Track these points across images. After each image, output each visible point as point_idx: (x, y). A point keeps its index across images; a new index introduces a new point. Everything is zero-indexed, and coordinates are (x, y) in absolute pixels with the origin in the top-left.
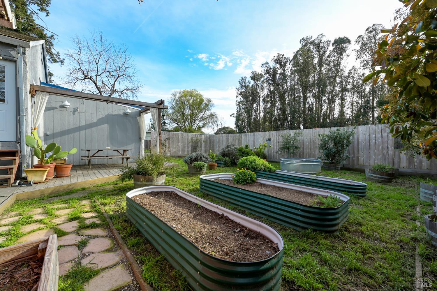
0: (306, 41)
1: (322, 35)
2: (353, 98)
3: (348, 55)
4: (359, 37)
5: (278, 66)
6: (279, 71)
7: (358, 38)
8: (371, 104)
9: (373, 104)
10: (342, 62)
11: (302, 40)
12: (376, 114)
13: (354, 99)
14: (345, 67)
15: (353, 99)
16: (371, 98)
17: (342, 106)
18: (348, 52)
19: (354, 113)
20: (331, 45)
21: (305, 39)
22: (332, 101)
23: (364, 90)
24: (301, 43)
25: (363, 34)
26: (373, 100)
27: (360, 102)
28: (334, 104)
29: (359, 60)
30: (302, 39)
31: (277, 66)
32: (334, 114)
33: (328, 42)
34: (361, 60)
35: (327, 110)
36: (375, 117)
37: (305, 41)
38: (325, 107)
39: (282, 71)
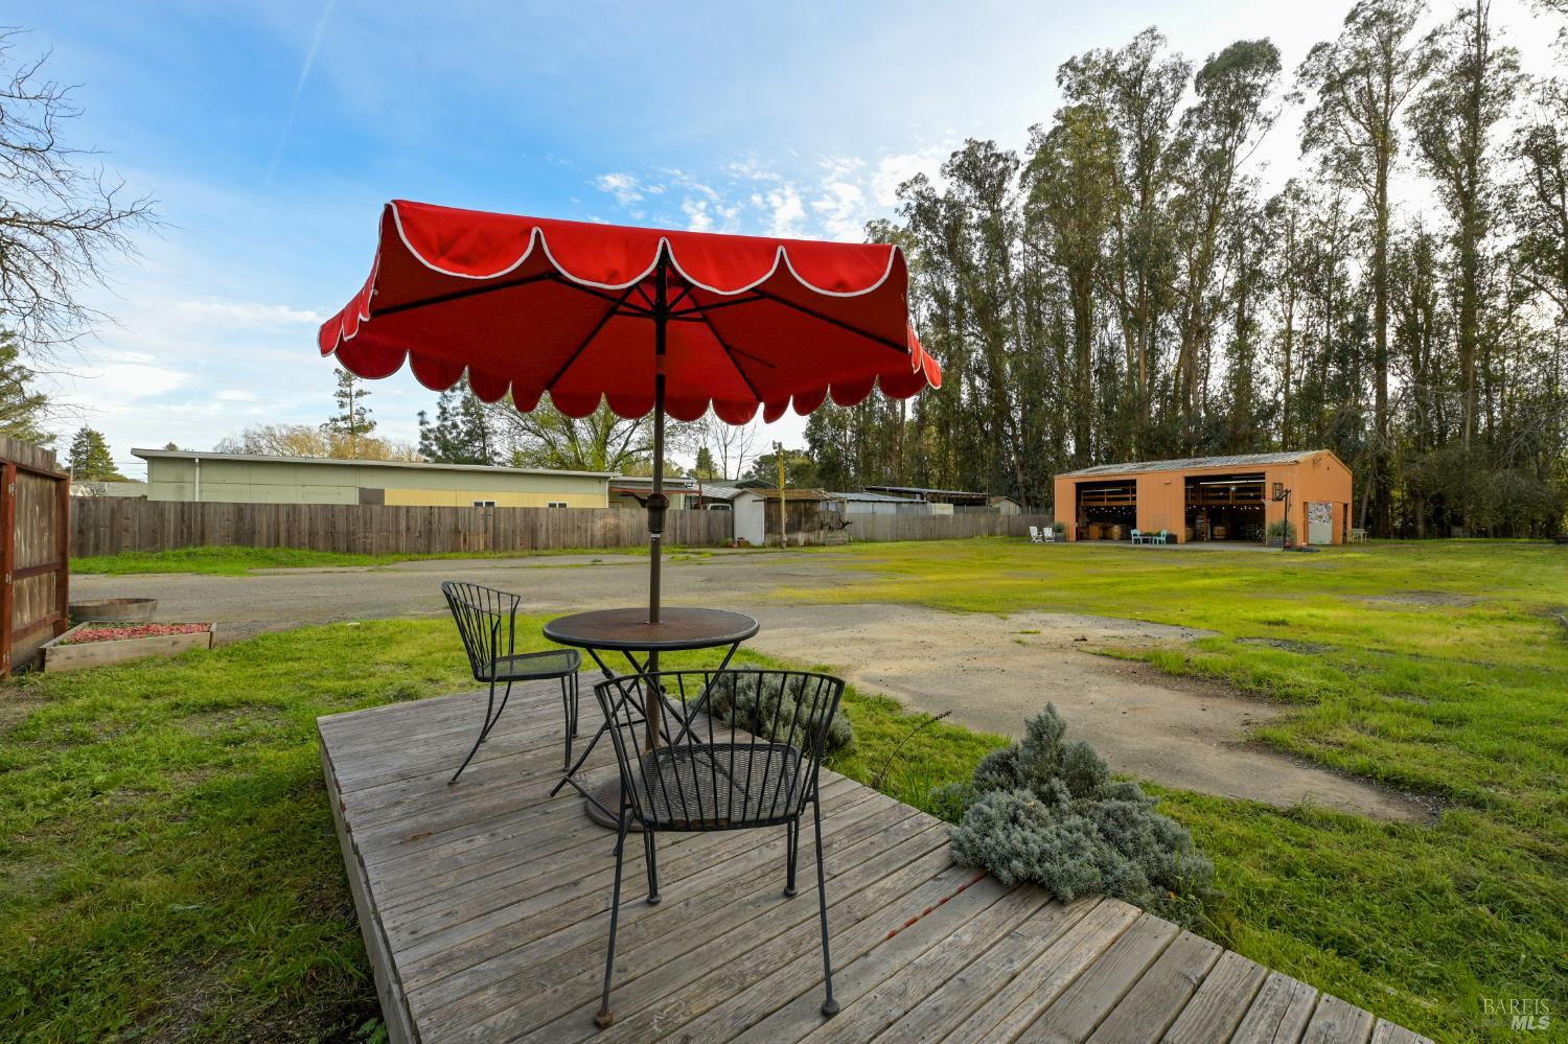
0: (1083, 71)
1: (1152, 33)
2: (1291, 316)
3: (1269, 122)
4: (1317, 49)
5: (969, 191)
6: (975, 216)
7: (1309, 58)
8: (1372, 340)
9: (1381, 337)
10: (1241, 152)
11: (1069, 72)
12: (1394, 384)
13: (1295, 321)
14: (1255, 183)
15: (1289, 323)
16: (1371, 314)
17: (1241, 350)
18: (1265, 106)
19: (1297, 382)
20: (1190, 83)
21: (1081, 65)
22: (1196, 334)
23: (1340, 283)
24: (1061, 83)
25: (1333, 39)
26: (1382, 319)
27: (1322, 331)
28: (1208, 346)
29: (1316, 153)
30: (1067, 65)
31: (967, 194)
32: (1205, 389)
33: (1178, 72)
34: (1321, 150)
35: (1178, 373)
36: (1389, 395)
37: (1081, 75)
38: (1170, 357)
39: (988, 214)
